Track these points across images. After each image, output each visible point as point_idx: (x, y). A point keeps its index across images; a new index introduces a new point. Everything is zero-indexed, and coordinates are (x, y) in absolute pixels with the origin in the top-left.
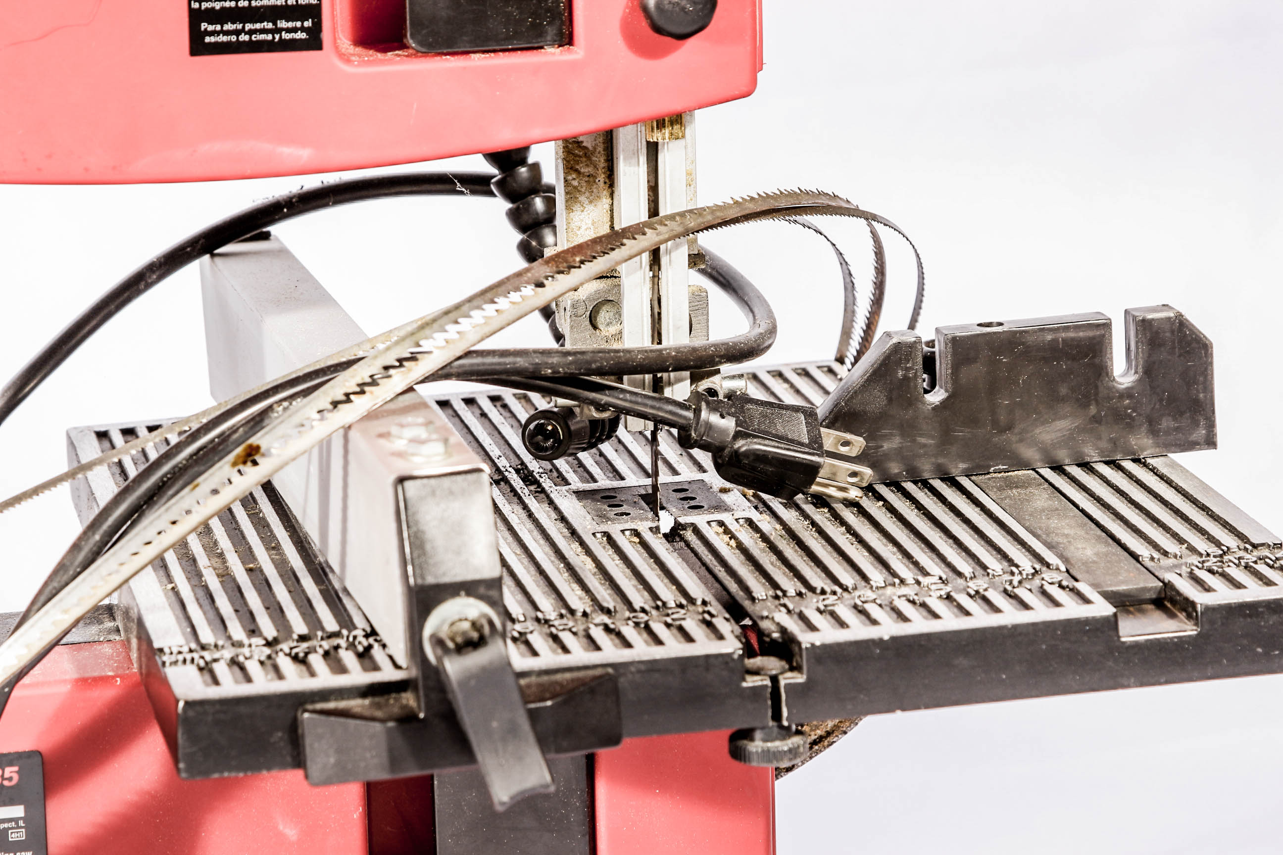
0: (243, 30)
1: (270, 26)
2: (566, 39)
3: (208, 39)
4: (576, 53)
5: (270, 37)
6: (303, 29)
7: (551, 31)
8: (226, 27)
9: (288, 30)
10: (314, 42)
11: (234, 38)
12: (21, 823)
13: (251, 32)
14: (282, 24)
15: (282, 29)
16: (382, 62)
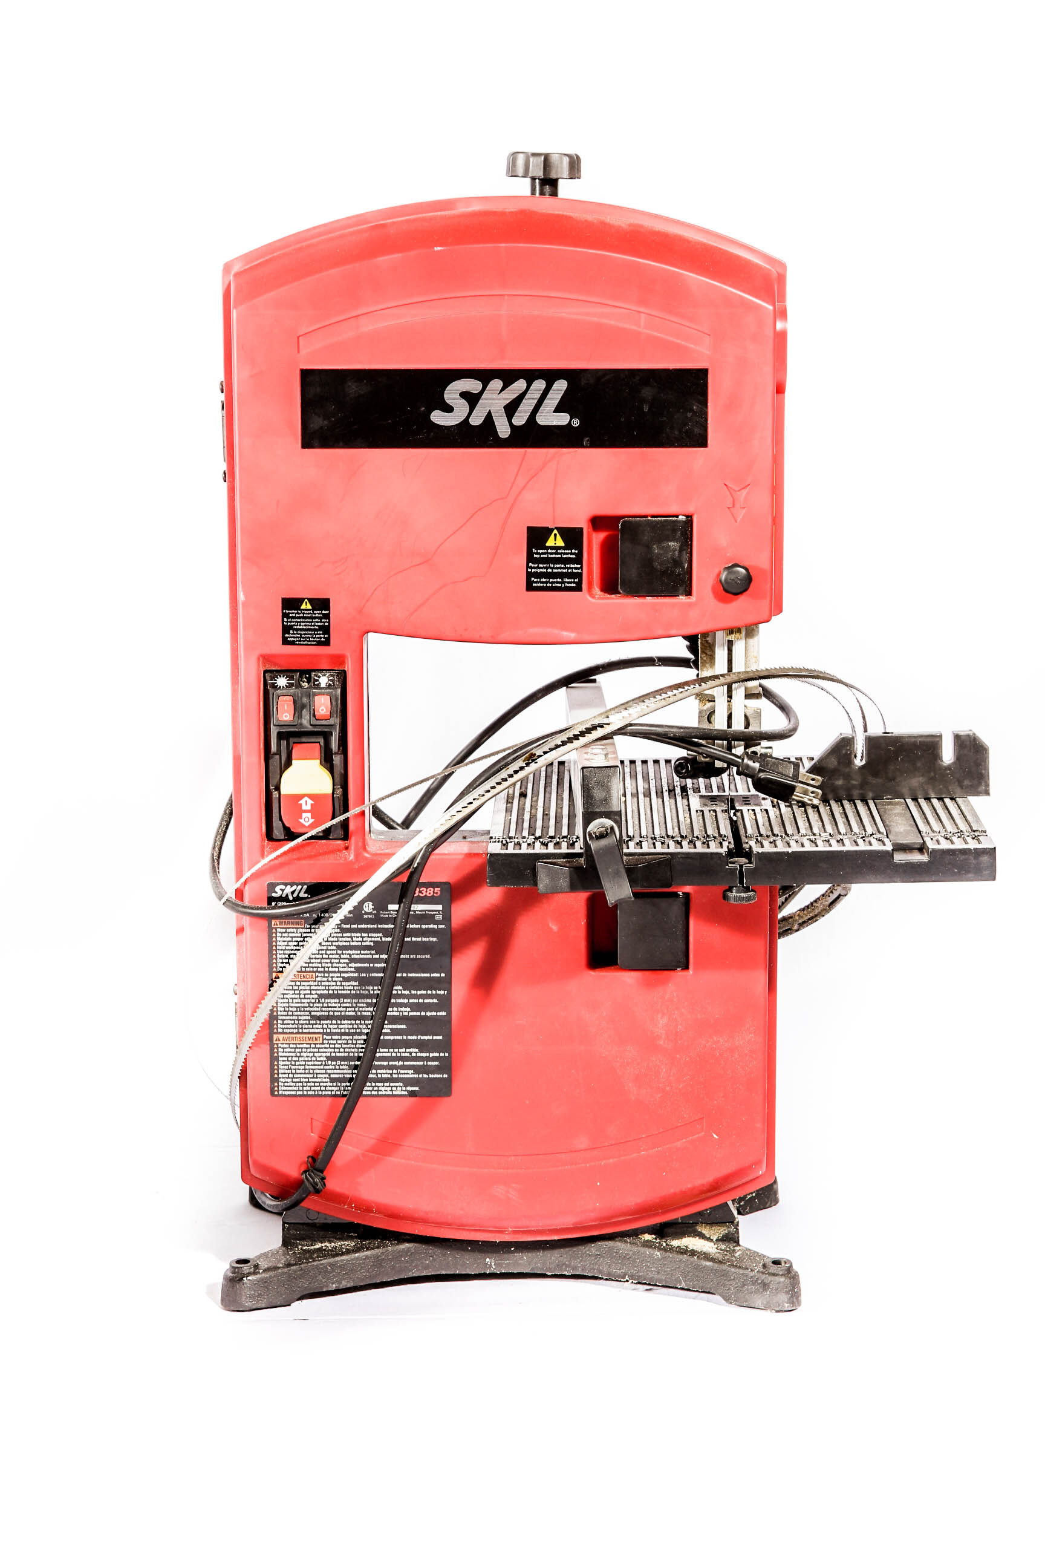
0: (549, 582)
1: (560, 580)
2: (689, 593)
3: (534, 585)
4: (693, 599)
5: (560, 585)
6: (574, 582)
7: (681, 589)
8: (542, 580)
9: (568, 583)
10: (578, 588)
11: (545, 585)
12: (441, 912)
13: (552, 583)
14: (566, 580)
15: (566, 582)
16: (608, 598)
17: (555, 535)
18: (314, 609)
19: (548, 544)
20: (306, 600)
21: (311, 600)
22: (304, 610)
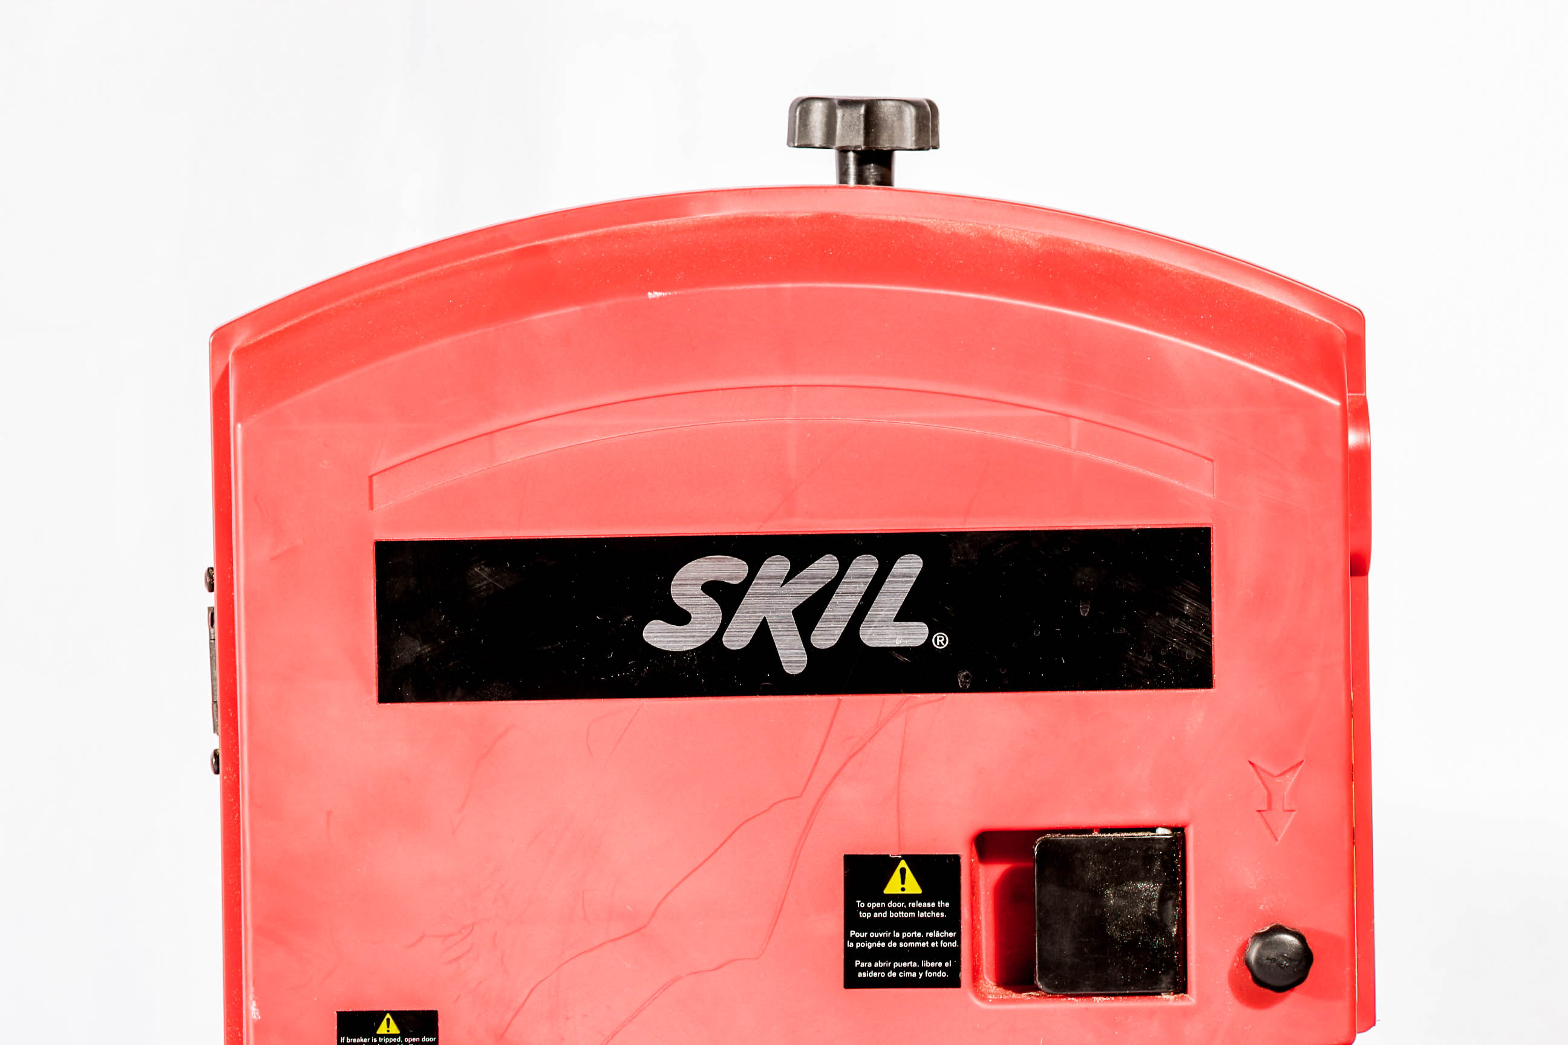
0: (891, 968)
1: (915, 965)
2: (1181, 987)
3: (860, 975)
4: (1190, 999)
5: (914, 975)
6: (943, 969)
7: (1166, 981)
8: (876, 965)
9: (931, 969)
10: (953, 981)
11: (883, 975)
13: (898, 970)
14: (927, 964)
15: (926, 968)
16: (1014, 1001)
17: (903, 871)
18: (404, 1034)
19: (887, 891)
20: (388, 1016)
21: (398, 1016)
22: (382, 1036)
